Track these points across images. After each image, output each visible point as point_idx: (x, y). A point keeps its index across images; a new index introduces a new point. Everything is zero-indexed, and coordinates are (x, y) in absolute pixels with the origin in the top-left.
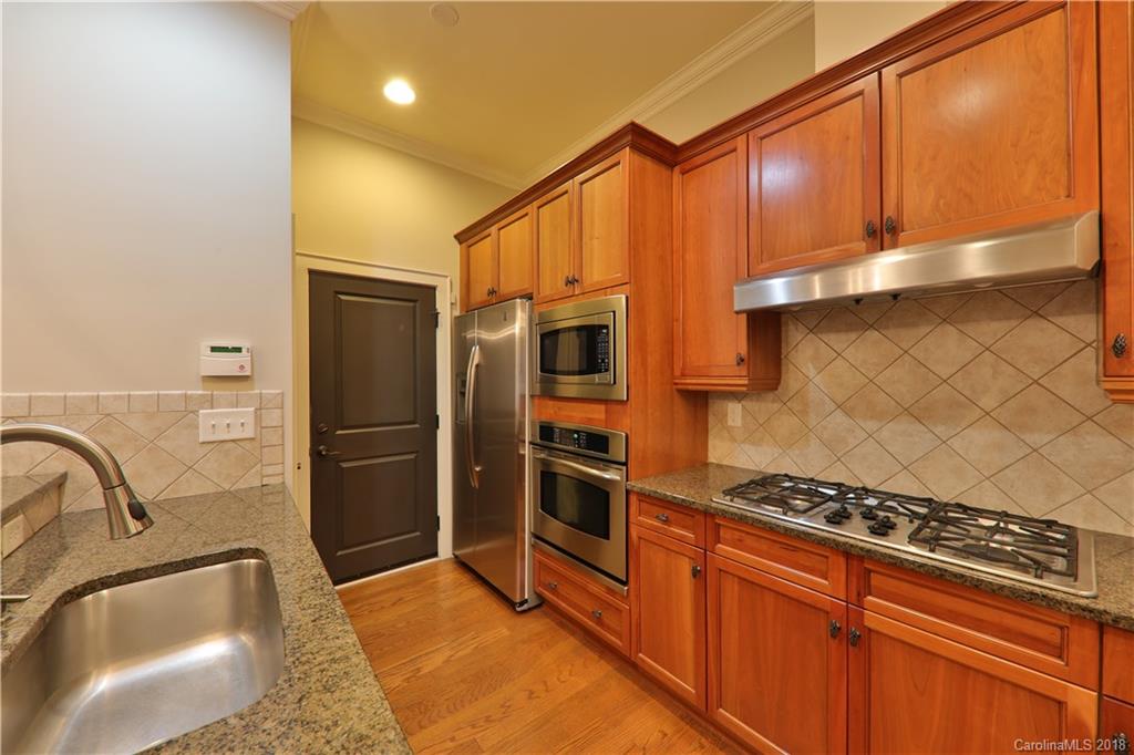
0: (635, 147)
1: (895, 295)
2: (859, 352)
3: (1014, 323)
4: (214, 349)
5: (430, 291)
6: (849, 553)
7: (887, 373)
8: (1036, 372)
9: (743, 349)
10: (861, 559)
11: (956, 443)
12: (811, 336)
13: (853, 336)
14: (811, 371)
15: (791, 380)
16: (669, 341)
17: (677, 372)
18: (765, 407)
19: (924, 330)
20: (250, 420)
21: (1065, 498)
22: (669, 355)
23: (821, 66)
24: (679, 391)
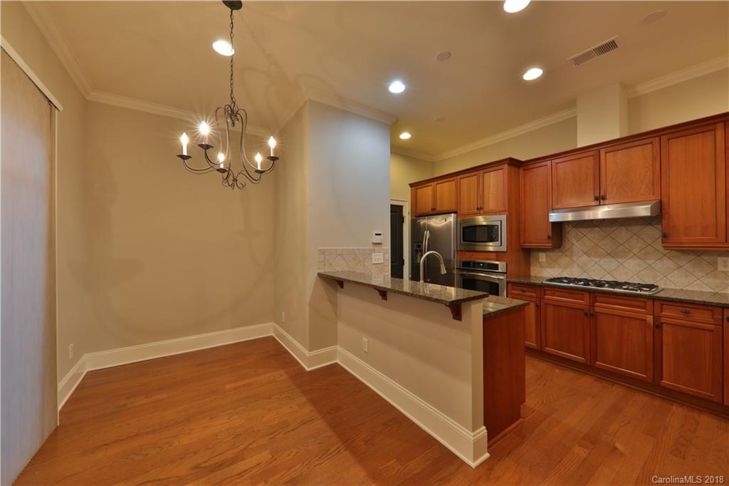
0: (509, 164)
1: (604, 220)
2: (592, 235)
3: (643, 227)
4: (376, 234)
5: (401, 207)
6: (590, 291)
7: (602, 242)
8: (649, 242)
9: (550, 234)
10: (594, 292)
11: (625, 264)
12: (574, 229)
13: (590, 229)
14: (574, 241)
15: (566, 245)
16: (519, 230)
17: (522, 241)
18: (557, 254)
19: (615, 228)
20: (382, 257)
21: (658, 279)
22: (519, 236)
23: (579, 146)
24: (523, 249)
